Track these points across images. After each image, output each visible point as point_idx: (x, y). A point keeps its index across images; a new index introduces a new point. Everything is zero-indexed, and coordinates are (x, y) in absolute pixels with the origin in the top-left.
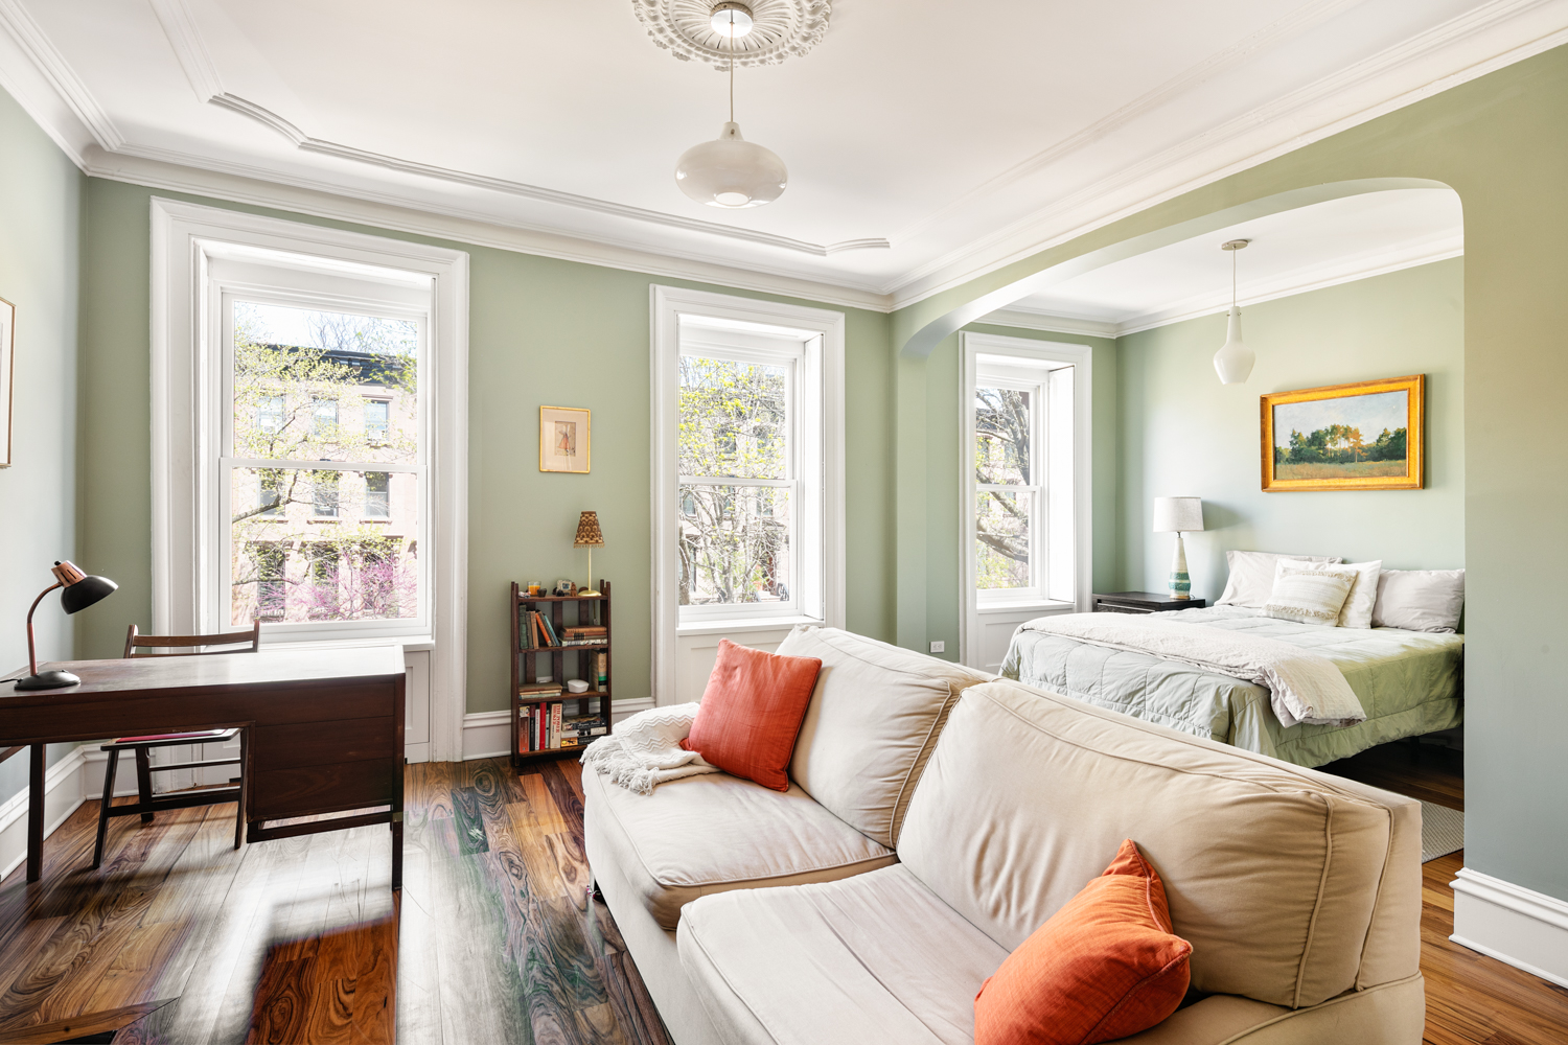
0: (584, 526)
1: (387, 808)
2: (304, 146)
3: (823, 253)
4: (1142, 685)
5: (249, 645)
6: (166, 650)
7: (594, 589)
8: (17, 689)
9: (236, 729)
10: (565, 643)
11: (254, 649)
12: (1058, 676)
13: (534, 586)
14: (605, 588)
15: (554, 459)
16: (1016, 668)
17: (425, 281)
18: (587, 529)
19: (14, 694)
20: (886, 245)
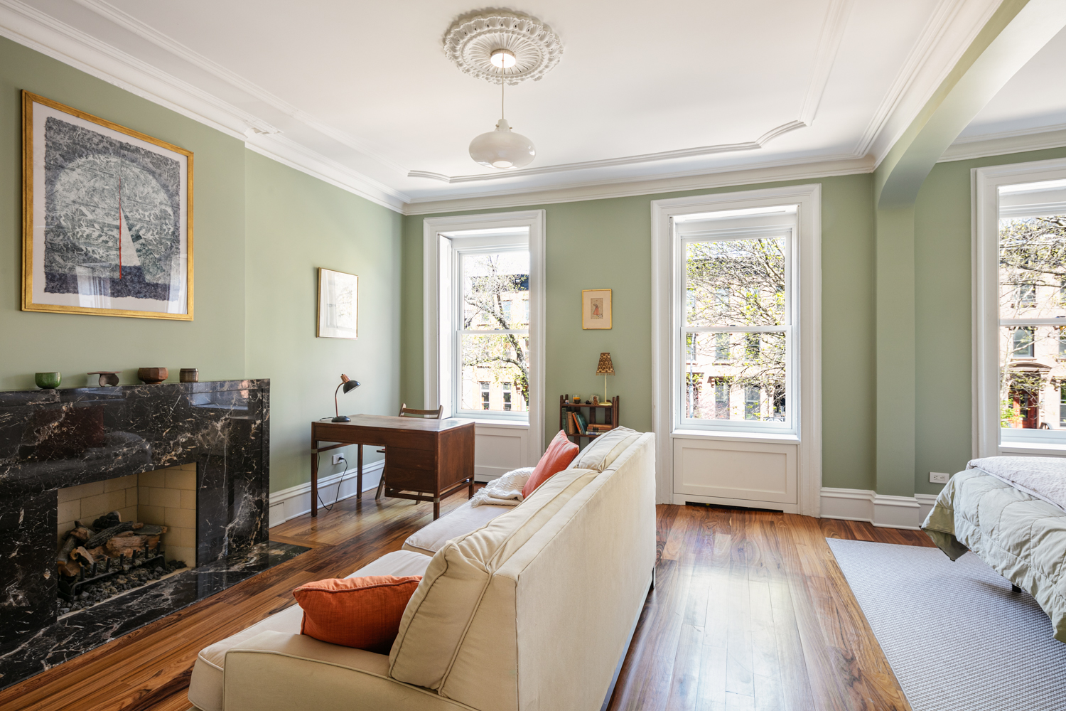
0: (604, 361)
1: (432, 495)
2: (451, 181)
3: (758, 147)
4: (1027, 537)
5: (436, 416)
6: (428, 416)
7: (608, 401)
8: (332, 421)
9: (384, 448)
10: (587, 433)
11: (437, 418)
12: (973, 516)
13: (576, 397)
14: (616, 400)
15: (590, 323)
16: (950, 502)
17: (526, 229)
18: (605, 363)
19: (331, 423)
20: (802, 125)
